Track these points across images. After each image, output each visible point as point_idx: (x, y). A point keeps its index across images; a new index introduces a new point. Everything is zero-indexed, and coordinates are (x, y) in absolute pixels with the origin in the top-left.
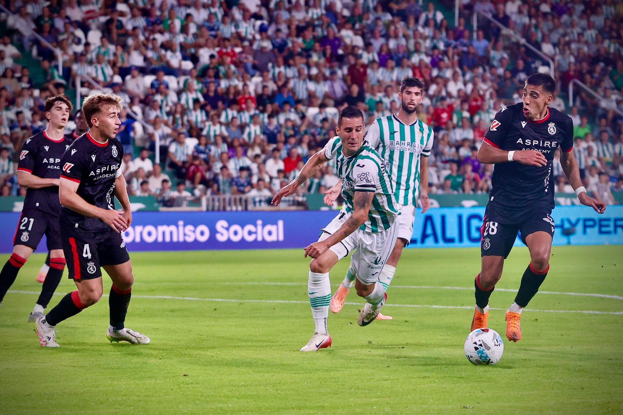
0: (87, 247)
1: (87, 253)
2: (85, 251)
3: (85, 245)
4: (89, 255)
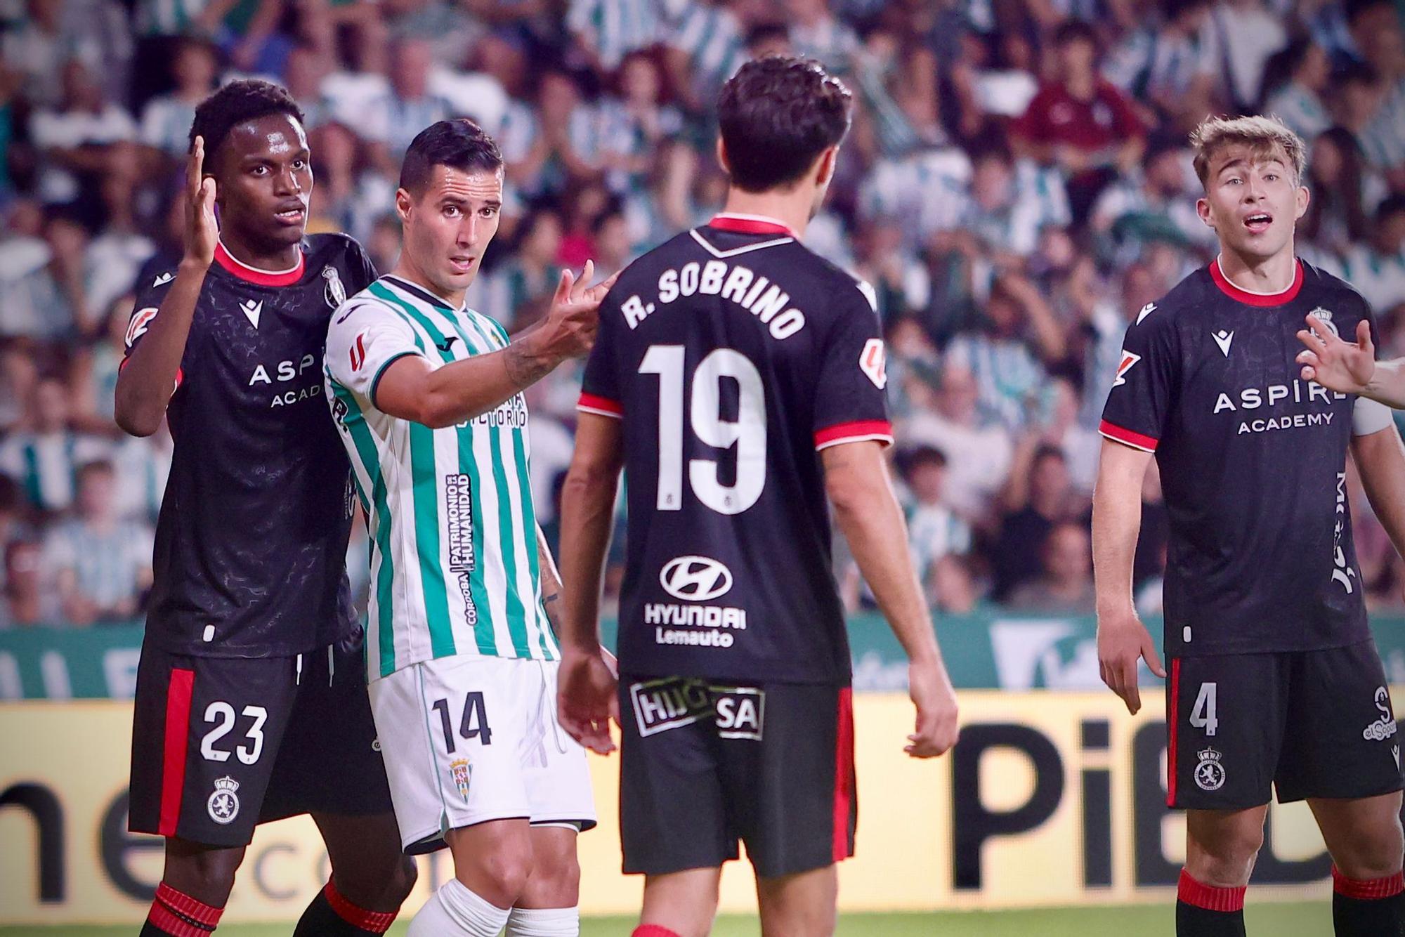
0: (1208, 690)
1: (1203, 715)
2: (1199, 704)
3: (1204, 685)
4: (1211, 724)
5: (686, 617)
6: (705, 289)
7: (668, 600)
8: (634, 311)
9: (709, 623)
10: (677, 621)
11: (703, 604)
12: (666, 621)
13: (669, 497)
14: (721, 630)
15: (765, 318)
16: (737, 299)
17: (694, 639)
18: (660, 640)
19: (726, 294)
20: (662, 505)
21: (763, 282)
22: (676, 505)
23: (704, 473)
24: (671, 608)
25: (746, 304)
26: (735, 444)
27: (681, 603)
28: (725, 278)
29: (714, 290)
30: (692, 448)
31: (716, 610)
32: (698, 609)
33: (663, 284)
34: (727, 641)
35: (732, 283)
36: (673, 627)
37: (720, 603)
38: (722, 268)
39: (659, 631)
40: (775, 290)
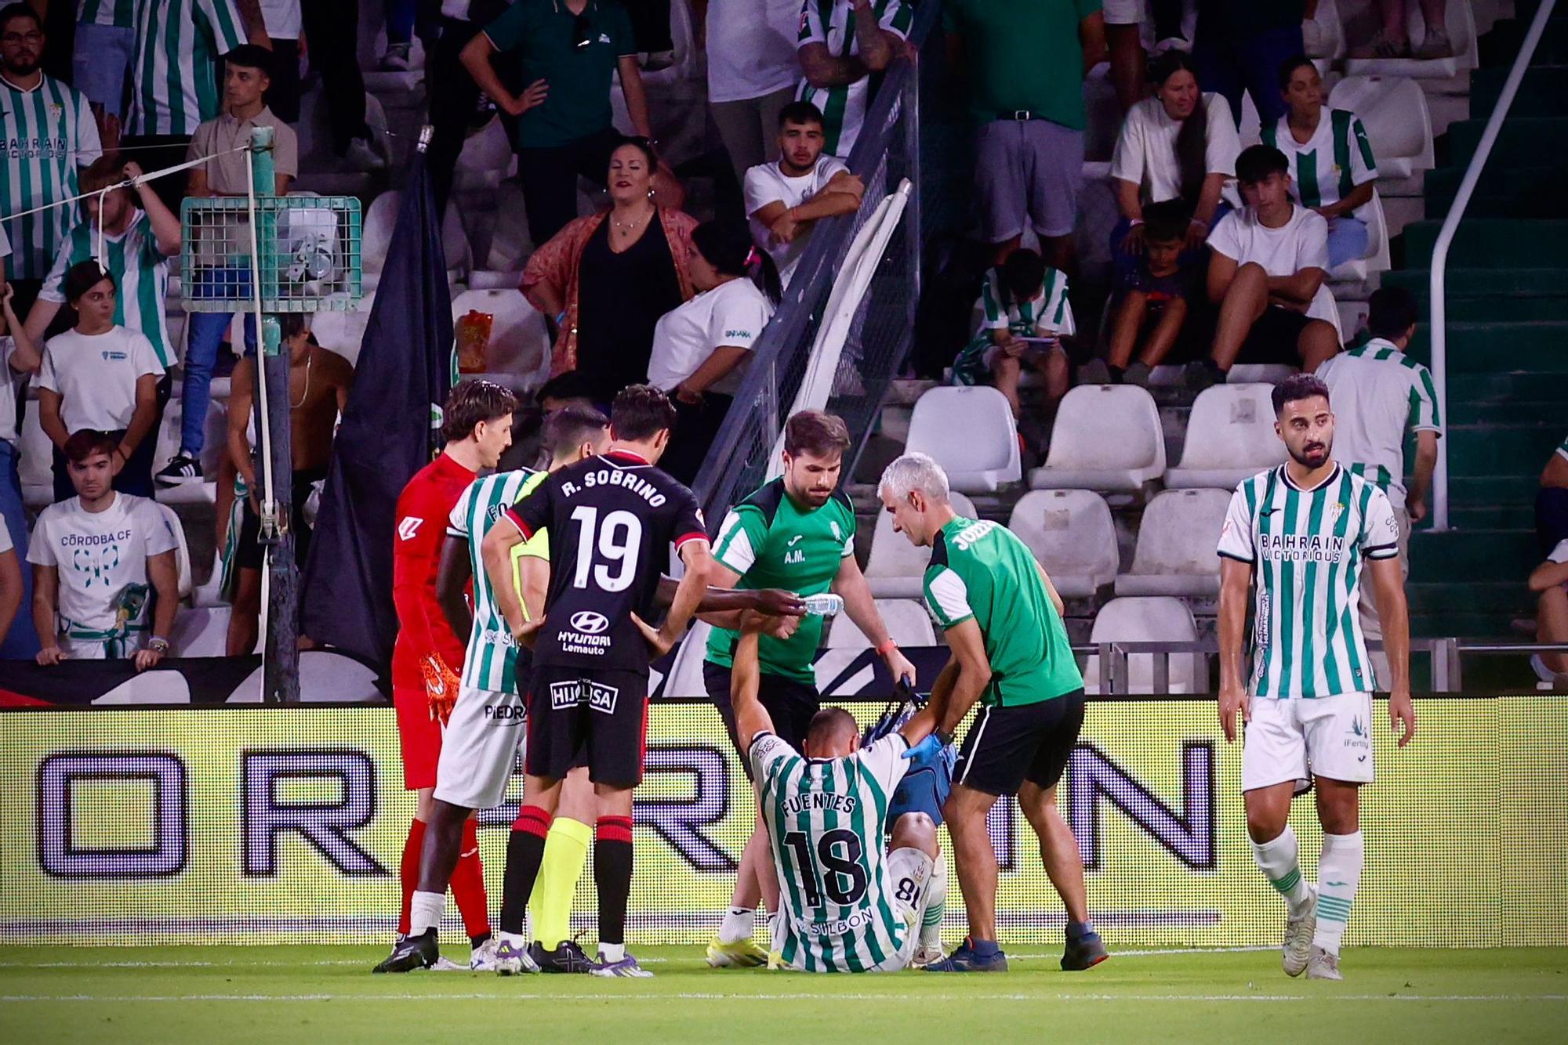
5: (584, 639)
6: (612, 481)
7: (573, 631)
8: (568, 488)
9: (594, 643)
10: (576, 641)
11: (593, 635)
12: (570, 640)
13: (580, 580)
14: (599, 647)
15: (646, 497)
16: (630, 487)
17: (585, 650)
18: (564, 649)
19: (624, 484)
20: (576, 585)
21: (642, 482)
22: (584, 585)
23: (601, 571)
24: (574, 635)
25: (636, 490)
26: (622, 558)
27: (580, 633)
28: (623, 478)
29: (618, 482)
30: (598, 558)
31: (598, 637)
32: (590, 637)
33: (587, 477)
34: (602, 652)
35: (627, 479)
36: (573, 643)
37: (600, 634)
38: (621, 474)
39: (565, 644)
40: (649, 486)
